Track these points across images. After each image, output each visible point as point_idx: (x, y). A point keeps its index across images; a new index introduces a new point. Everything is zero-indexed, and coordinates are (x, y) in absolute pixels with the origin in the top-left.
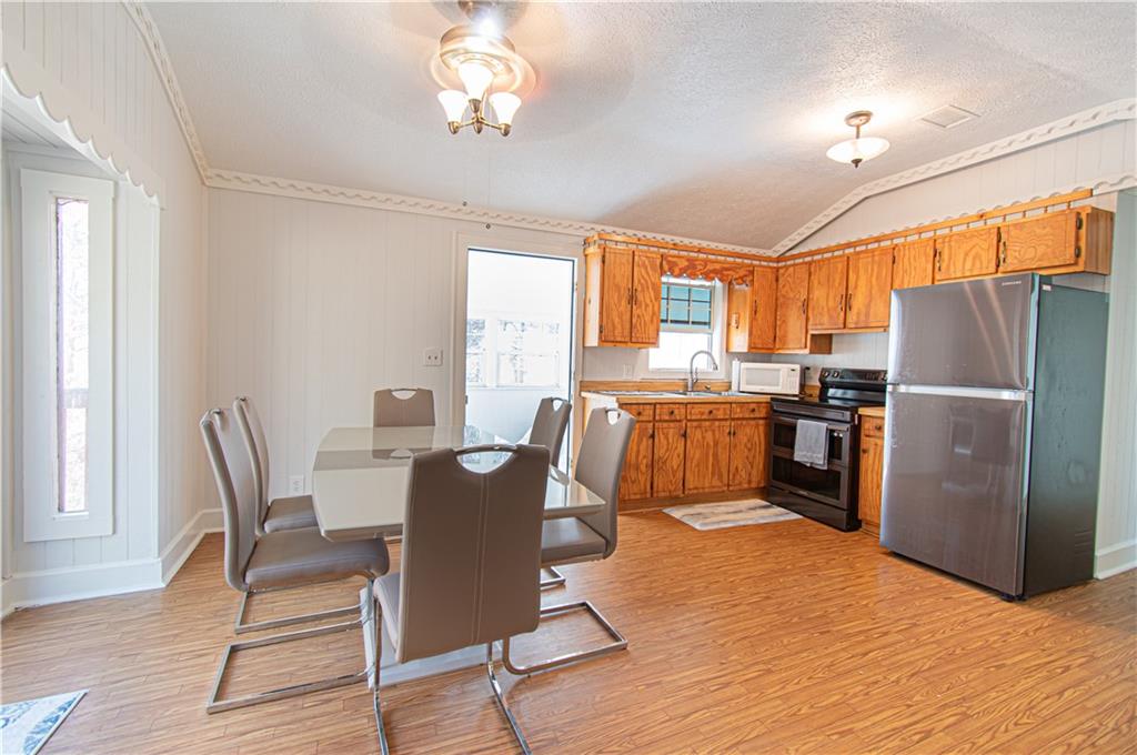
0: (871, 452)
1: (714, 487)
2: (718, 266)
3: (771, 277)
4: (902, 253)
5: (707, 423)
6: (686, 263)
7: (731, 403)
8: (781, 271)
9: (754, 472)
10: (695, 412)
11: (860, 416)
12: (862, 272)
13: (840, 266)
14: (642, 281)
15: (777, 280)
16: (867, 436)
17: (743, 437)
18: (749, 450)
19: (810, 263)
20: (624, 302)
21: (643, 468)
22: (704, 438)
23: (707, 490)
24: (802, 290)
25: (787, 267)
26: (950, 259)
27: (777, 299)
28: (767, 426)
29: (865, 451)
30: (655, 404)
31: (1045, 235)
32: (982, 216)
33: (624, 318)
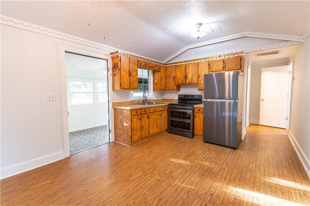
0: (198, 117)
1: (157, 132)
2: (152, 65)
3: (165, 69)
4: (200, 64)
5: (154, 113)
6: (144, 64)
7: (159, 106)
8: (167, 68)
9: (165, 126)
10: (151, 110)
11: (194, 107)
12: (190, 69)
13: (184, 67)
14: (133, 69)
15: (166, 70)
16: (196, 113)
17: (163, 116)
18: (164, 119)
19: (176, 66)
20: (128, 75)
21: (138, 130)
22: (154, 117)
23: (155, 133)
24: (173, 73)
25: (169, 67)
26: (212, 66)
27: (166, 76)
28: (168, 112)
29: (196, 117)
30: (141, 109)
31: (234, 62)
32: (219, 56)
33: (128, 80)
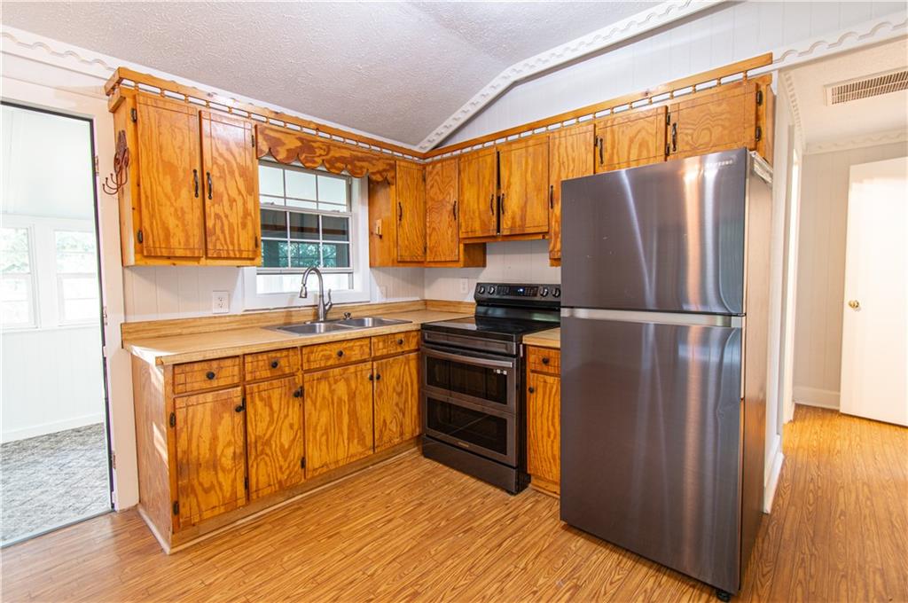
0: (540, 390)
1: (352, 456)
2: (346, 154)
3: (416, 174)
4: (557, 141)
5: (337, 371)
6: (299, 144)
7: (370, 337)
8: (429, 168)
9: (407, 421)
10: (317, 358)
11: (525, 346)
12: (515, 166)
13: (489, 159)
14: (221, 162)
15: (424, 180)
16: (533, 371)
17: (390, 380)
18: (399, 394)
19: (459, 157)
20: (186, 193)
22: (332, 392)
23: (341, 464)
24: (451, 191)
25: (434, 164)
26: (613, 148)
27: (425, 203)
28: (419, 359)
29: (532, 391)
30: (243, 356)
31: (722, 114)
32: (647, 94)
33: (188, 217)
